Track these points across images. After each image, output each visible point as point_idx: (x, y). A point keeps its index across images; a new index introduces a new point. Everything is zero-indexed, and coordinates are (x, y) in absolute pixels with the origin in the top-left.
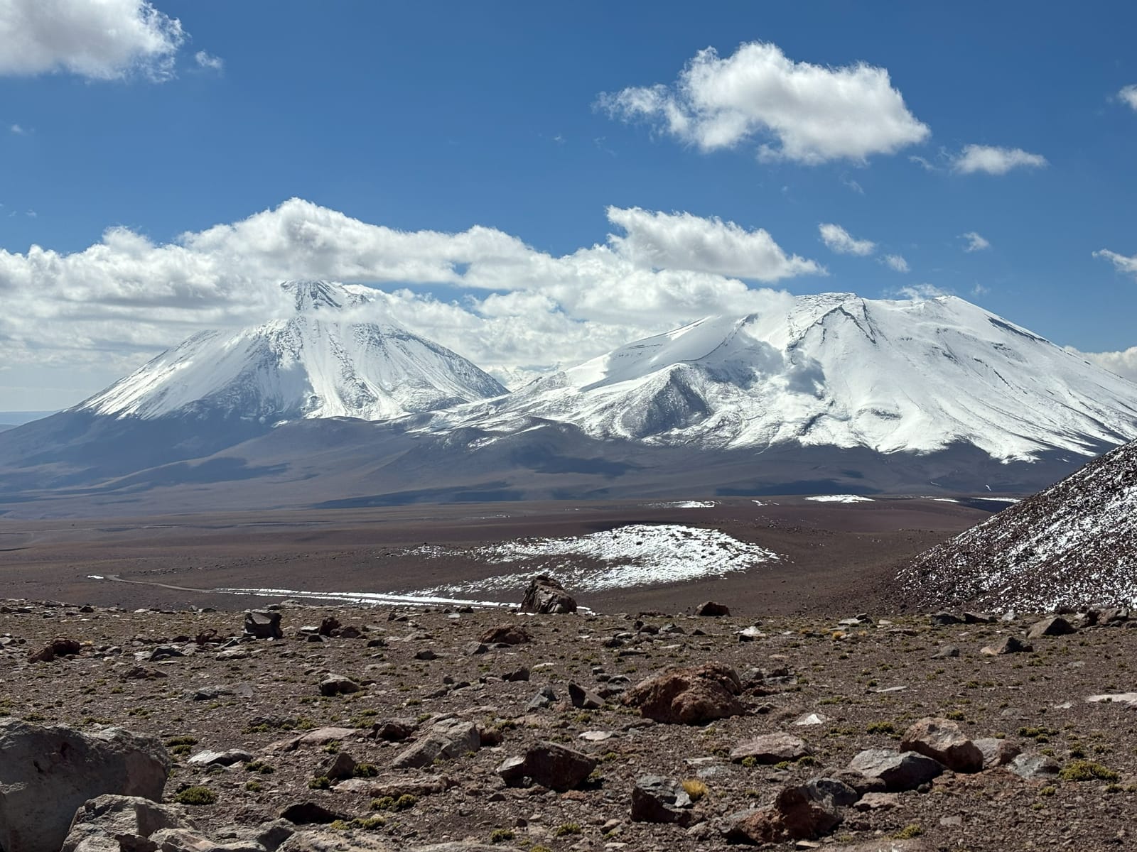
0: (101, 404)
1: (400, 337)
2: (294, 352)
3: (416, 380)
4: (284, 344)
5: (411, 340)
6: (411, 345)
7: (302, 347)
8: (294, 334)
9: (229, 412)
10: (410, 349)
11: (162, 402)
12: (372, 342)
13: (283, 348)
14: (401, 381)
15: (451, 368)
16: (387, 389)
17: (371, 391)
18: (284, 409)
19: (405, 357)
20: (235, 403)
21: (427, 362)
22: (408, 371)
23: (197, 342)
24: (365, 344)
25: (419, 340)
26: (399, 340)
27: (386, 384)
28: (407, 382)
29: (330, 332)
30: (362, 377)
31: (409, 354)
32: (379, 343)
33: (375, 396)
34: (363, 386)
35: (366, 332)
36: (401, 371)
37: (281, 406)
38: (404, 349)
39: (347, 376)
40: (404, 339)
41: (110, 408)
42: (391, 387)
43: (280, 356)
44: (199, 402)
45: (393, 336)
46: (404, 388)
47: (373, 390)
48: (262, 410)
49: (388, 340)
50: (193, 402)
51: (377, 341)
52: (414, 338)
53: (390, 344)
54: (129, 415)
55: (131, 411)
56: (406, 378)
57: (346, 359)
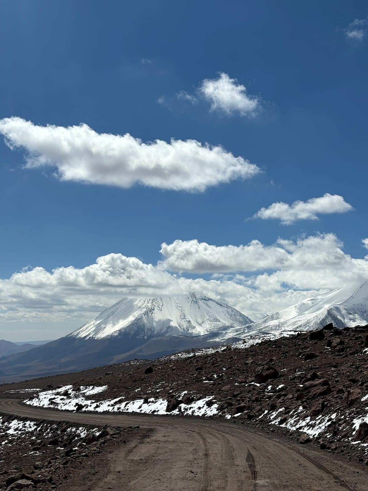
0: (79, 333)
1: (205, 300)
2: (159, 307)
3: (212, 318)
4: (155, 304)
5: (210, 301)
6: (210, 303)
7: (163, 305)
8: (159, 300)
9: (132, 334)
10: (209, 305)
11: (104, 332)
12: (193, 302)
13: (155, 306)
14: (206, 319)
15: (228, 312)
16: (200, 323)
17: (193, 324)
18: (155, 333)
19: (207, 308)
20: (134, 331)
21: (217, 310)
22: (209, 314)
23: (119, 305)
24: (190, 303)
25: (213, 301)
26: (205, 301)
27: (199, 320)
28: (208, 319)
29: (175, 298)
30: (189, 318)
31: (209, 307)
32: (196, 302)
33: (195, 326)
34: (189, 321)
35: (190, 298)
36: (206, 314)
37: (154, 331)
38: (207, 305)
39: (182, 317)
40: (207, 301)
41: (83, 335)
42: (201, 322)
43: (154, 309)
44: (119, 331)
45: (202, 299)
46: (207, 322)
47: (193, 323)
48: (146, 333)
49: (200, 301)
50: (116, 331)
51: (195, 302)
52: (211, 300)
53: (201, 303)
54: (90, 337)
55: (91, 336)
56: (208, 317)
57: (182, 310)
